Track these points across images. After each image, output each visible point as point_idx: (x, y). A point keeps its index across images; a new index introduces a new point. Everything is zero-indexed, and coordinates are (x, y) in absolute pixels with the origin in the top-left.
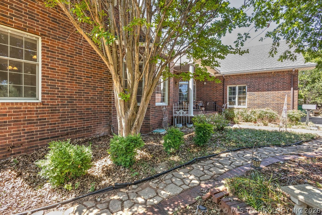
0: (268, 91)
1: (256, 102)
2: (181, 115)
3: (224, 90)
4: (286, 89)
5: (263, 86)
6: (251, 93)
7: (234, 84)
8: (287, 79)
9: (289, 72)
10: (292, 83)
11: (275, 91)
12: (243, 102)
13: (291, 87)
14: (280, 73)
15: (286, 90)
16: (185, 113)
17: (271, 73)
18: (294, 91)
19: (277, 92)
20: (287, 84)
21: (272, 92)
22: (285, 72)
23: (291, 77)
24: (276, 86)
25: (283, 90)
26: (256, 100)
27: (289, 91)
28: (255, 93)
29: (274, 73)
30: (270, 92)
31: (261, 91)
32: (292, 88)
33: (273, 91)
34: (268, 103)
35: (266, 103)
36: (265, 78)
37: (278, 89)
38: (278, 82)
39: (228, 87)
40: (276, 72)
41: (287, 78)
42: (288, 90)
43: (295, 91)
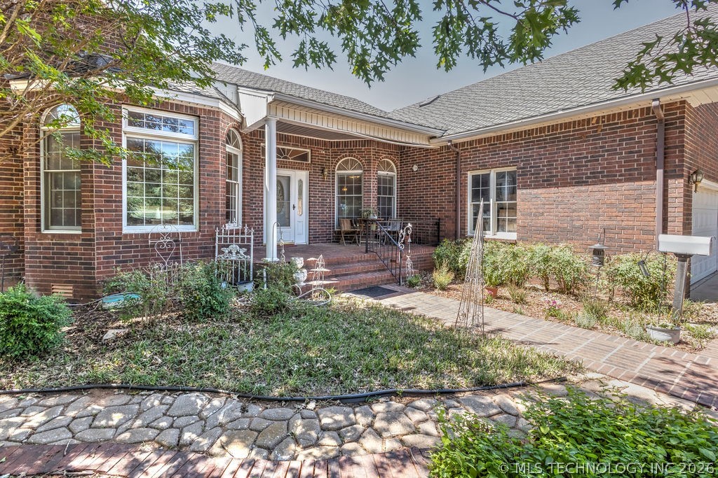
0: (579, 182)
1: (542, 221)
2: (234, 258)
3: (458, 185)
4: (641, 174)
5: (564, 168)
6: (527, 194)
7: (484, 167)
8: (644, 137)
9: (648, 114)
10: (661, 151)
11: (602, 182)
12: (511, 221)
13: (656, 168)
14: (619, 119)
15: (639, 179)
16: (242, 252)
17: (589, 121)
18: (670, 181)
19: (607, 187)
20: (642, 156)
21: (591, 188)
22: (636, 116)
23: (656, 131)
24: (605, 168)
25: (628, 180)
26: (543, 214)
27: (651, 182)
28: (540, 191)
29: (597, 122)
30: (583, 188)
31: (556, 185)
32: (660, 173)
33: (594, 183)
34: (577, 224)
35: (574, 227)
36: (569, 140)
37: (611, 178)
38: (613, 152)
39: (470, 174)
40: (603, 117)
41: (642, 134)
42: (645, 180)
43: (673, 181)
